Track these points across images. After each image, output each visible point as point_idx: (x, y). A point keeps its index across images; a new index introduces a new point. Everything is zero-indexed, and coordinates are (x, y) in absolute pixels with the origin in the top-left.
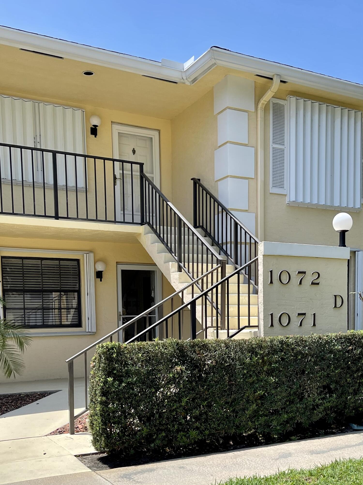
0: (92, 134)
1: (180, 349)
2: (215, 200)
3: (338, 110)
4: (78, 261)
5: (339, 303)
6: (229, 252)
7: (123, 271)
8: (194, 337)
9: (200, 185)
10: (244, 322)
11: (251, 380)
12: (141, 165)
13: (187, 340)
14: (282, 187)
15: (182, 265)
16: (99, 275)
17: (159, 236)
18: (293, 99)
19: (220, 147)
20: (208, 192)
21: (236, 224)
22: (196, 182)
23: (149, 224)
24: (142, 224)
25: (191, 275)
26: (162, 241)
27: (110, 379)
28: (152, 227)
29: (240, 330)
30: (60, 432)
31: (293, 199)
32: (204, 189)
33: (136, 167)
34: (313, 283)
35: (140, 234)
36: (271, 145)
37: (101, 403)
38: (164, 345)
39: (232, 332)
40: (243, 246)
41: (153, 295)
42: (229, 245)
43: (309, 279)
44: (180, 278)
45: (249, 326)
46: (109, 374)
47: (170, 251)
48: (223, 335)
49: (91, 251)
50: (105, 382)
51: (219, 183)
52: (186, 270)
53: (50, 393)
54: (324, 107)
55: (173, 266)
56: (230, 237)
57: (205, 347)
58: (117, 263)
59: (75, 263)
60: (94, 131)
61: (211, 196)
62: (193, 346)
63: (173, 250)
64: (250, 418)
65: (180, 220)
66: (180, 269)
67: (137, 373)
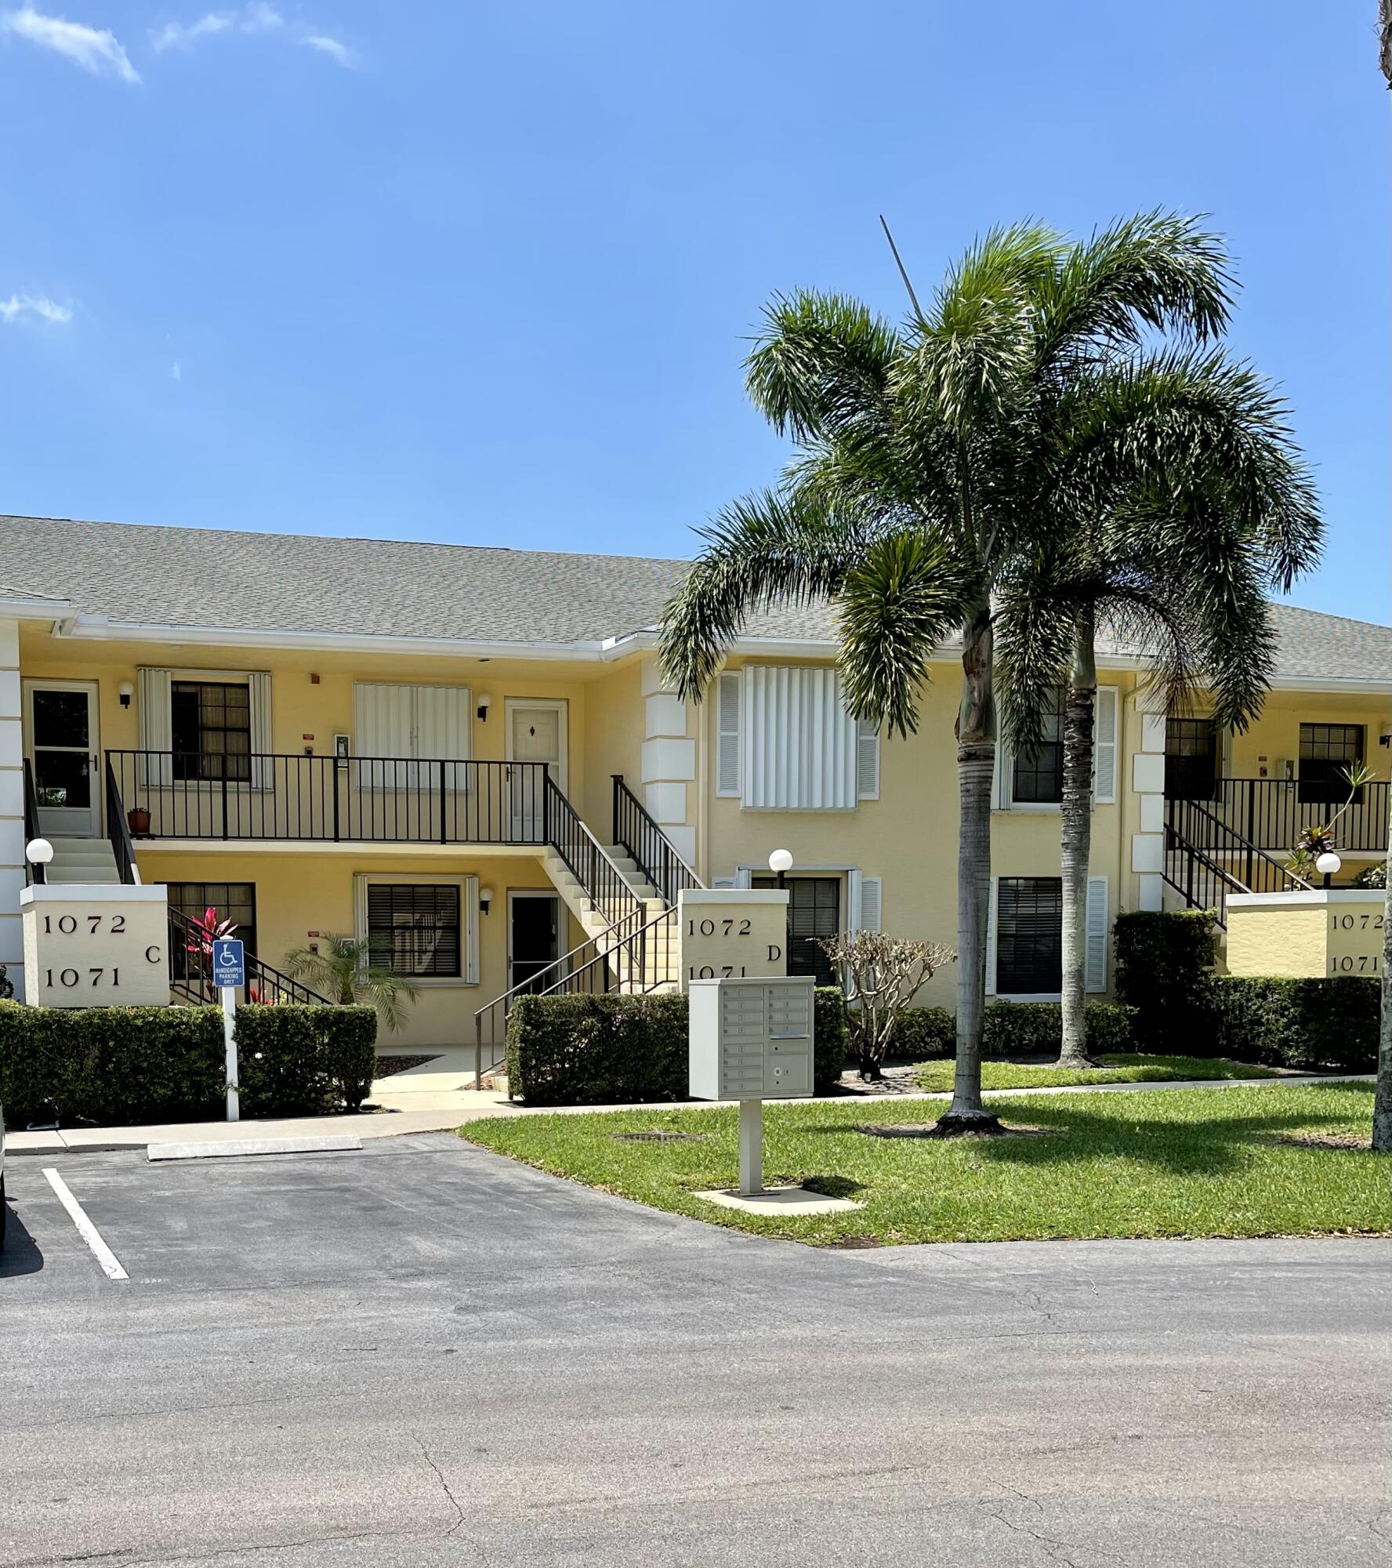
0: (479, 716)
1: (592, 1002)
2: (642, 811)
3: (819, 674)
4: (457, 887)
5: (775, 955)
6: (657, 881)
7: (515, 900)
8: (606, 991)
9: (624, 787)
10: (661, 977)
11: (661, 1035)
12: (546, 766)
13: (598, 995)
14: (734, 787)
15: (596, 902)
16: (484, 906)
17: (567, 862)
18: (750, 670)
19: (649, 739)
20: (633, 799)
21: (667, 848)
22: (618, 780)
23: (554, 844)
24: (545, 843)
25: (606, 916)
26: (572, 869)
27: (528, 1028)
28: (558, 848)
29: (657, 985)
30: (466, 1088)
31: (750, 803)
32: (628, 793)
33: (540, 770)
34: (741, 933)
35: (542, 857)
36: (719, 734)
37: (521, 1049)
38: (576, 999)
39: (647, 987)
40: (675, 872)
41: (554, 932)
42: (658, 872)
43: (736, 928)
44: (593, 919)
45: (667, 981)
46: (527, 1023)
47: (582, 883)
48: (638, 989)
49: (474, 874)
50: (525, 1030)
51: (648, 787)
52: (601, 909)
53: (433, 1058)
54: (797, 672)
55: (585, 903)
56: (659, 861)
57: (616, 1001)
58: (508, 889)
59: (455, 889)
60: (482, 712)
61: (638, 805)
62: (604, 1000)
63: (585, 882)
64: (661, 1074)
65: (594, 847)
66: (593, 908)
67: (552, 1024)
